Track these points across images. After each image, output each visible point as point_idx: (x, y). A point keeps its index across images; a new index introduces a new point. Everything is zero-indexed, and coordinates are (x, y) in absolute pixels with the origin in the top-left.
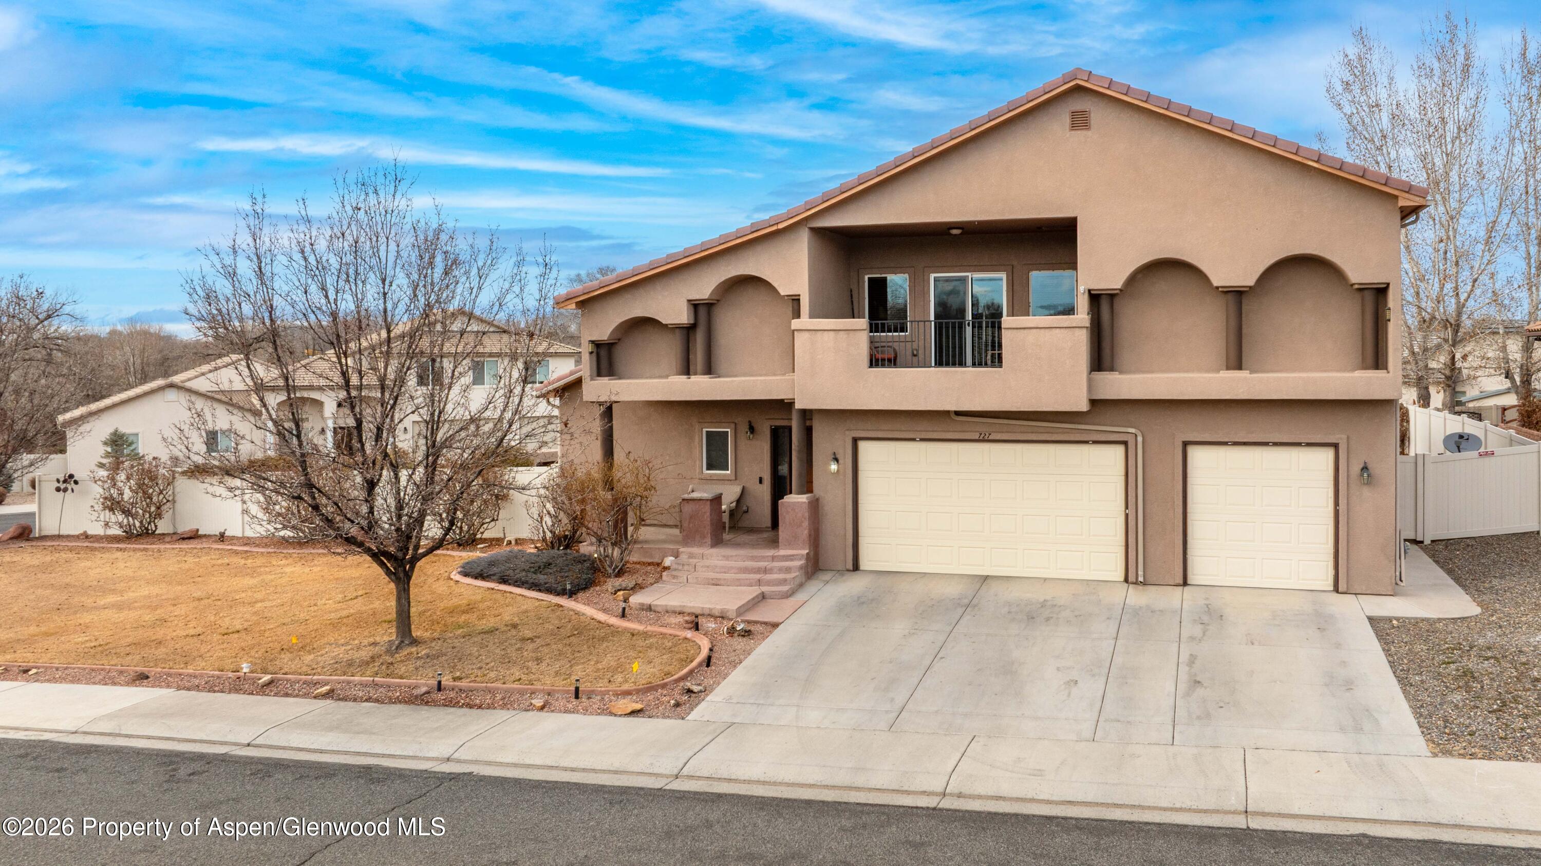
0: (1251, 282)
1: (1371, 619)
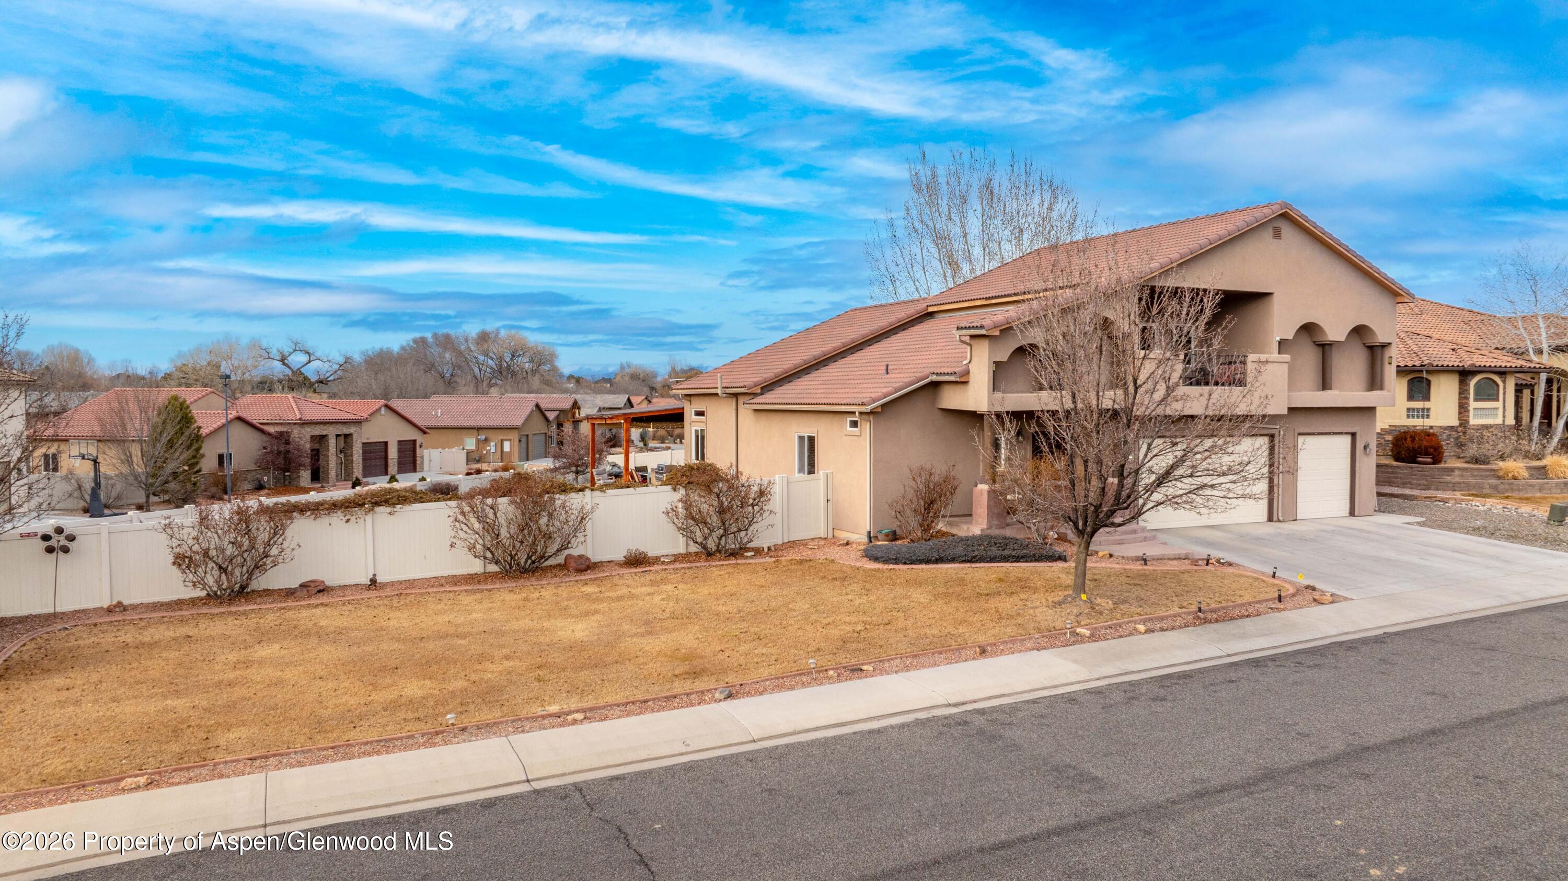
0: (1343, 339)
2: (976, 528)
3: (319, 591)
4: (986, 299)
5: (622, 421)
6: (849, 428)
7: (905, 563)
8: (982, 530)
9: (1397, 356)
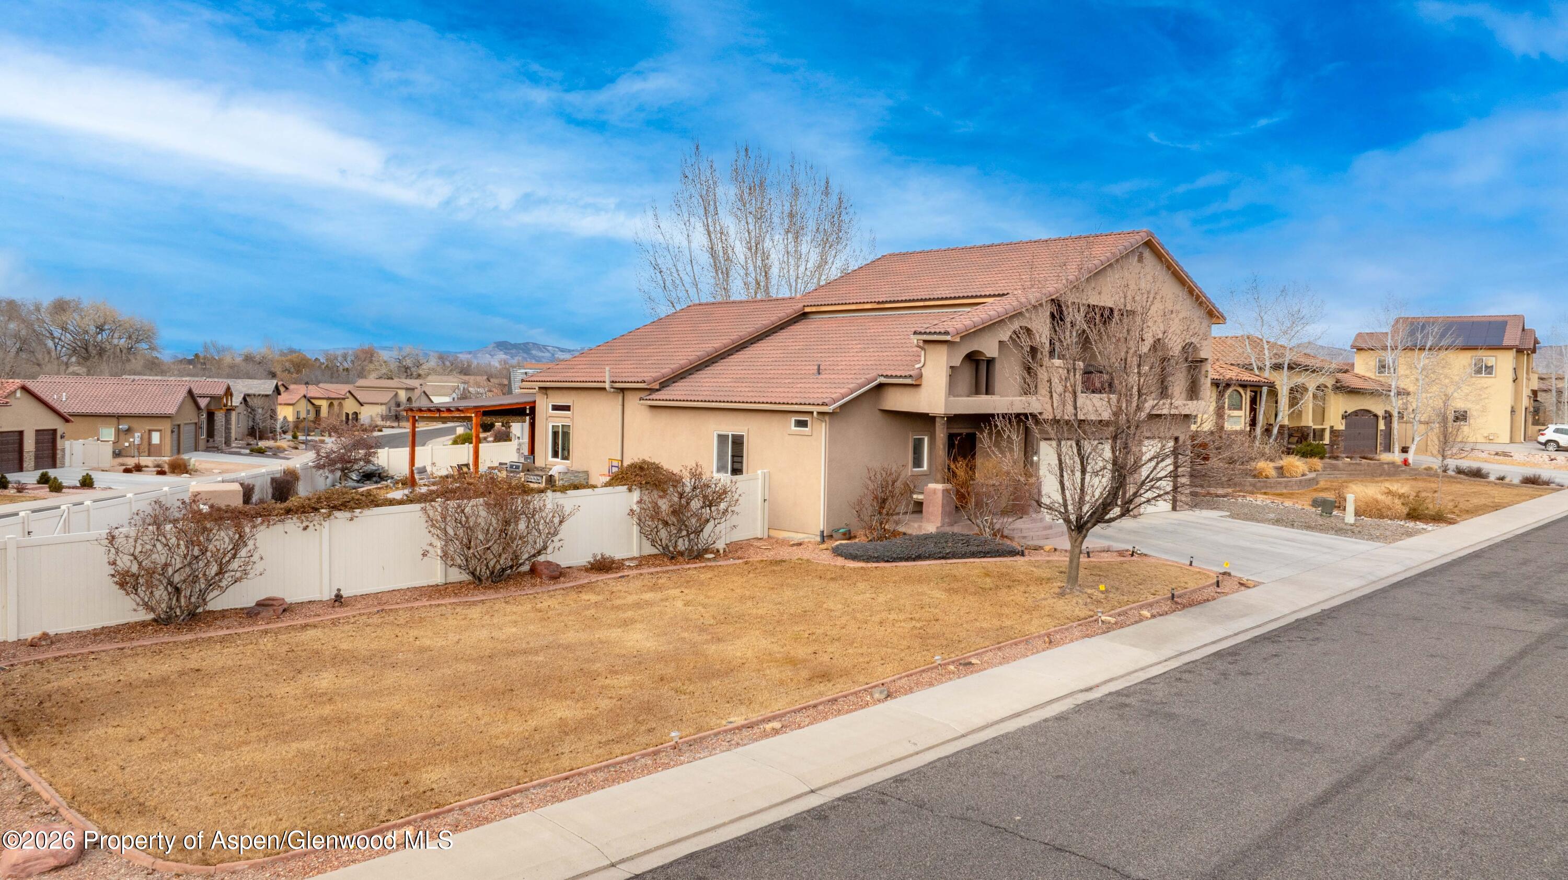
0: (1179, 355)
2: (931, 524)
3: (284, 610)
4: (879, 303)
5: (473, 415)
6: (793, 428)
7: (888, 561)
8: (937, 528)
9: (1211, 372)
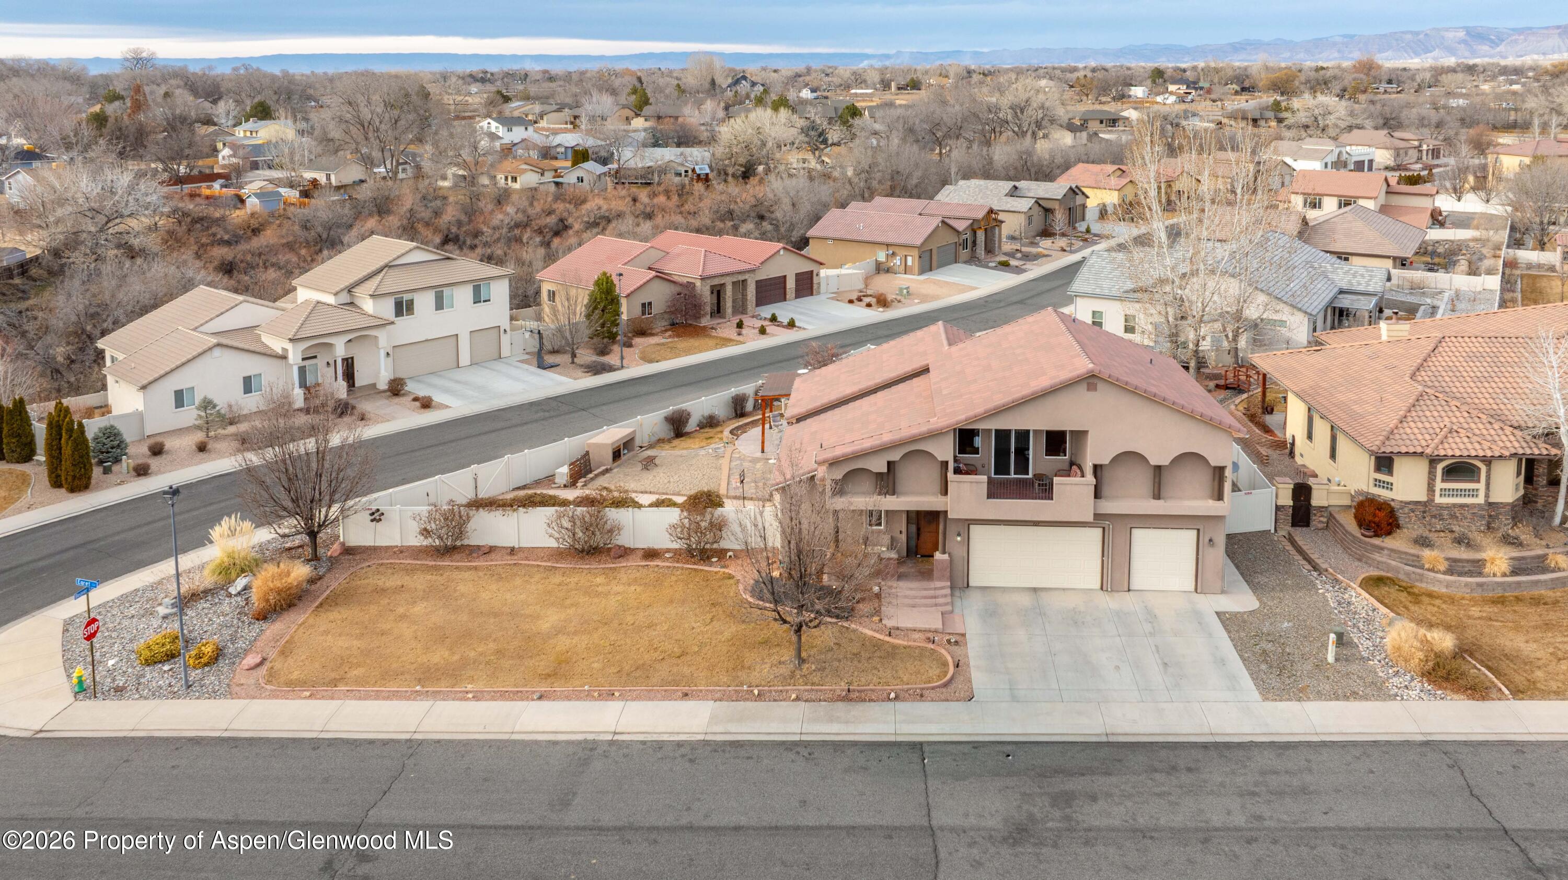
0: (1167, 463)
1: (1217, 613)
